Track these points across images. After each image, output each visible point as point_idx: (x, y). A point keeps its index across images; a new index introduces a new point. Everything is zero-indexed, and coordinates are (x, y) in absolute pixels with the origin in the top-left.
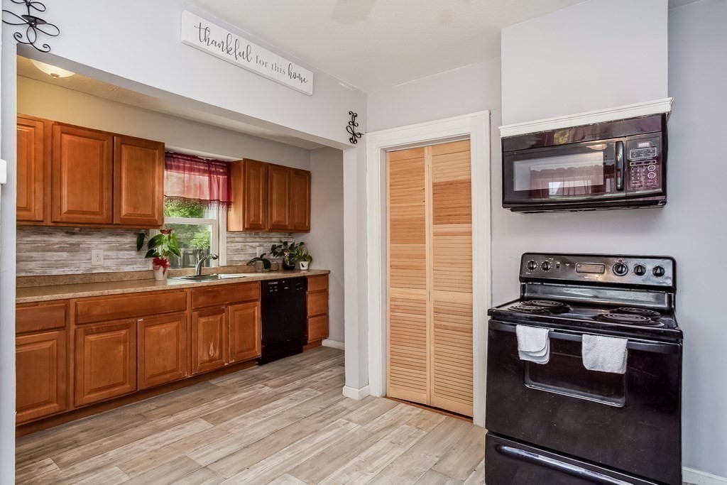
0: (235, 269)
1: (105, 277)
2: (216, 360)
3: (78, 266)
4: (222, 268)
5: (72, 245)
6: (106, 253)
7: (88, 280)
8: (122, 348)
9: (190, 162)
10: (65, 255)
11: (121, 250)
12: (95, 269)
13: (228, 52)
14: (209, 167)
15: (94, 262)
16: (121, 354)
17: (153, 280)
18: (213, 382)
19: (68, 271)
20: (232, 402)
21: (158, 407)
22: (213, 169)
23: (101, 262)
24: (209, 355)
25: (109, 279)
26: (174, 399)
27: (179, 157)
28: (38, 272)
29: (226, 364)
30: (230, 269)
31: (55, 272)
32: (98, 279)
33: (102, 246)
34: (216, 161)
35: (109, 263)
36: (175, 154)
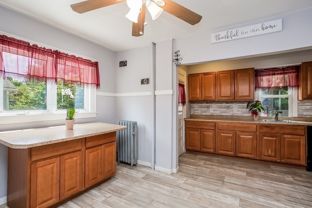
0: (304, 119)
1: (237, 117)
2: (272, 157)
3: (229, 113)
4: (294, 118)
5: (228, 106)
6: (238, 109)
7: (232, 118)
8: (231, 140)
9: (273, 71)
10: (226, 109)
11: (243, 108)
12: (234, 114)
13: (228, 38)
14: (284, 71)
15: (234, 112)
16: (231, 142)
17: (253, 120)
18: (271, 166)
19: (227, 114)
20: (266, 174)
21: (241, 164)
22: (285, 72)
23: (236, 112)
24: (268, 154)
25: (238, 118)
26: (248, 164)
27: (266, 70)
28: (219, 114)
29: (278, 161)
30: (300, 119)
31: (223, 114)
32: (235, 118)
33: (237, 107)
34: (289, 67)
35: (239, 112)
36: (265, 69)
